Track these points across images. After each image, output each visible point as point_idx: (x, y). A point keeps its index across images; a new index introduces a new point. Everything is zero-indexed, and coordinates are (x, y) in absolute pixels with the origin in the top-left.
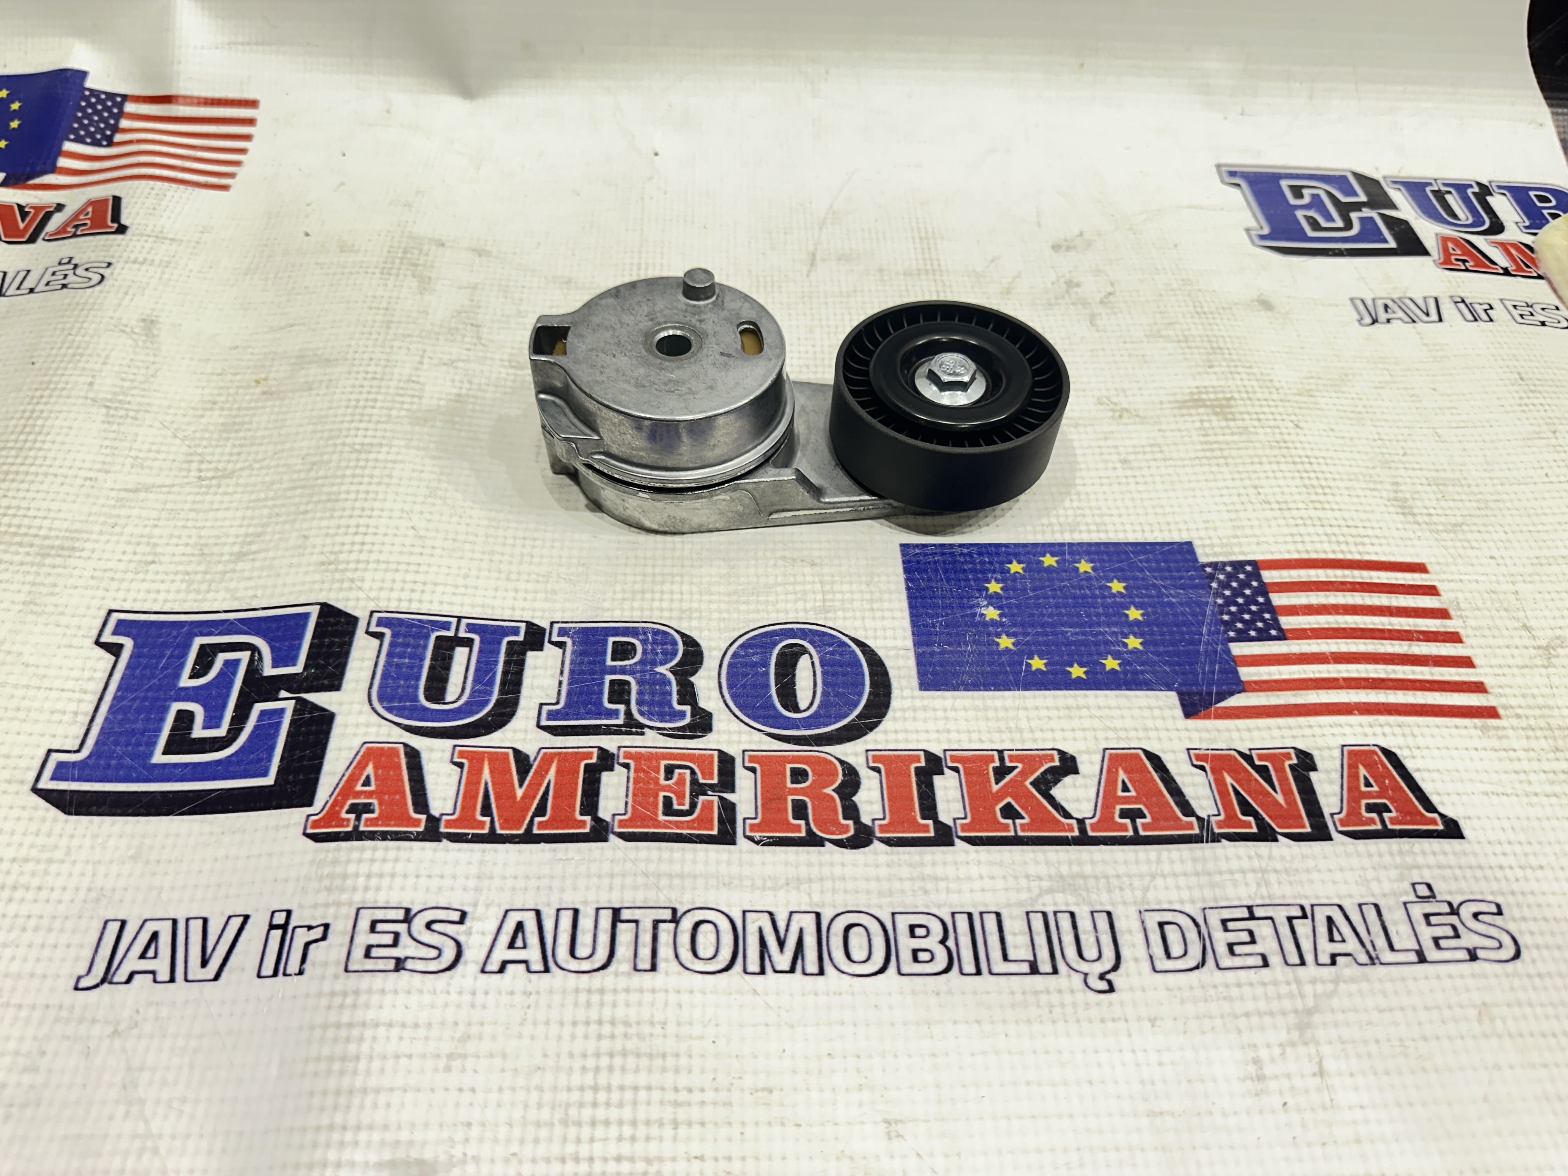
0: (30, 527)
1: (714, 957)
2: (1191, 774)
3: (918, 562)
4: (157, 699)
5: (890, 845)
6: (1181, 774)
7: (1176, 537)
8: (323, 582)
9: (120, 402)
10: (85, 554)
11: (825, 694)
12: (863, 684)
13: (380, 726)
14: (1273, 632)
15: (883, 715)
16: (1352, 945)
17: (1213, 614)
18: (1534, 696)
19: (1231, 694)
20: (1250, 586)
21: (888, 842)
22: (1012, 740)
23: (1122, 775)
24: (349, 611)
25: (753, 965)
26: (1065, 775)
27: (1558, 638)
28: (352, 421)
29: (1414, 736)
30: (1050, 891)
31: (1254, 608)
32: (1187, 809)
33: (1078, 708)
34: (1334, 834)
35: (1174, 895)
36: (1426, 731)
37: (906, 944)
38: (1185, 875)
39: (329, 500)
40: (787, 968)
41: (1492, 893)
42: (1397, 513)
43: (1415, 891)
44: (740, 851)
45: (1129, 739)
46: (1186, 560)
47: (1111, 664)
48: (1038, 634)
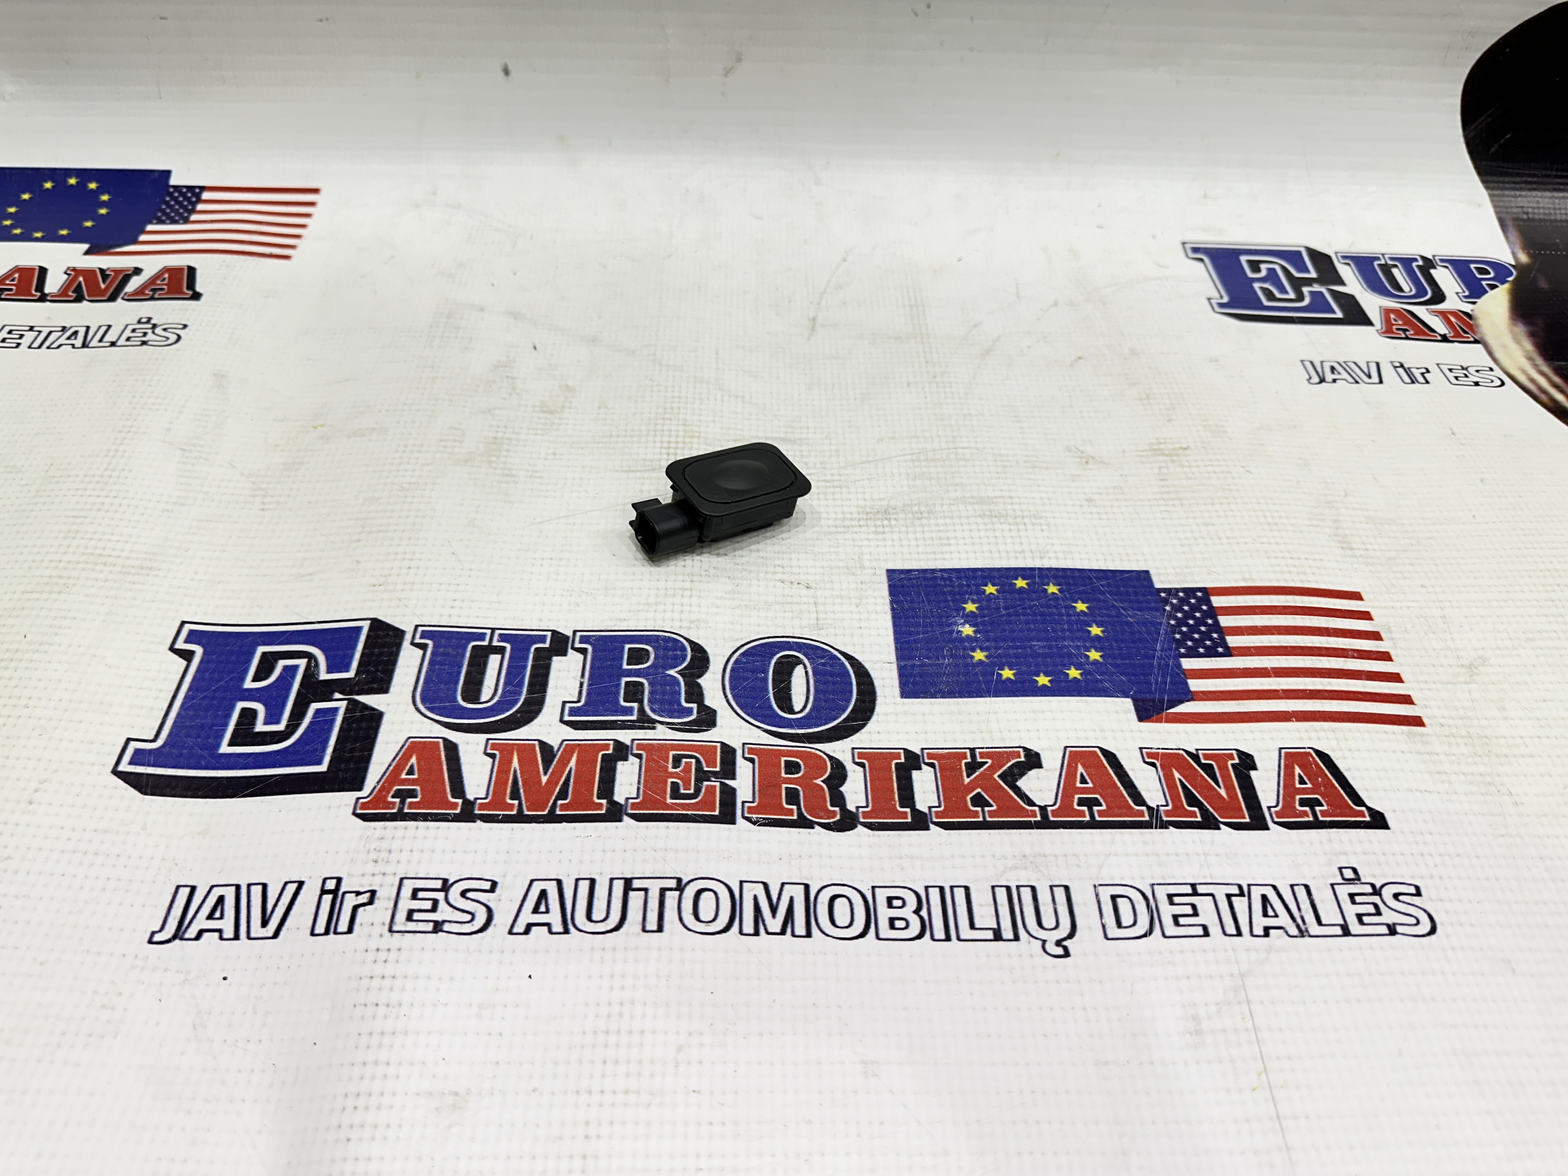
0: (114, 549)
1: (714, 920)
2: (1143, 770)
3: (903, 586)
4: (224, 698)
5: (872, 829)
6: (1133, 770)
7: (1135, 566)
8: (373, 601)
9: (194, 445)
10: (161, 573)
11: (815, 699)
12: (851, 692)
13: (422, 723)
14: (1220, 650)
15: (868, 718)
16: (1284, 919)
17: (1166, 634)
18: (1456, 709)
19: (1181, 702)
20: (1201, 610)
21: (870, 827)
22: (983, 740)
23: (1081, 770)
24: (397, 625)
25: (749, 927)
26: (1030, 770)
27: (1480, 658)
28: (401, 464)
29: (1346, 739)
30: (1013, 869)
31: (1203, 629)
32: (1139, 799)
33: (1043, 712)
34: (1270, 824)
35: (1125, 872)
36: (1358, 735)
37: (884, 913)
38: (1136, 855)
39: (379, 531)
40: (778, 931)
41: (1412, 877)
42: (1337, 547)
43: (1342, 874)
44: (739, 830)
45: (1087, 738)
46: (1143, 586)
47: (1074, 673)
48: (1009, 647)
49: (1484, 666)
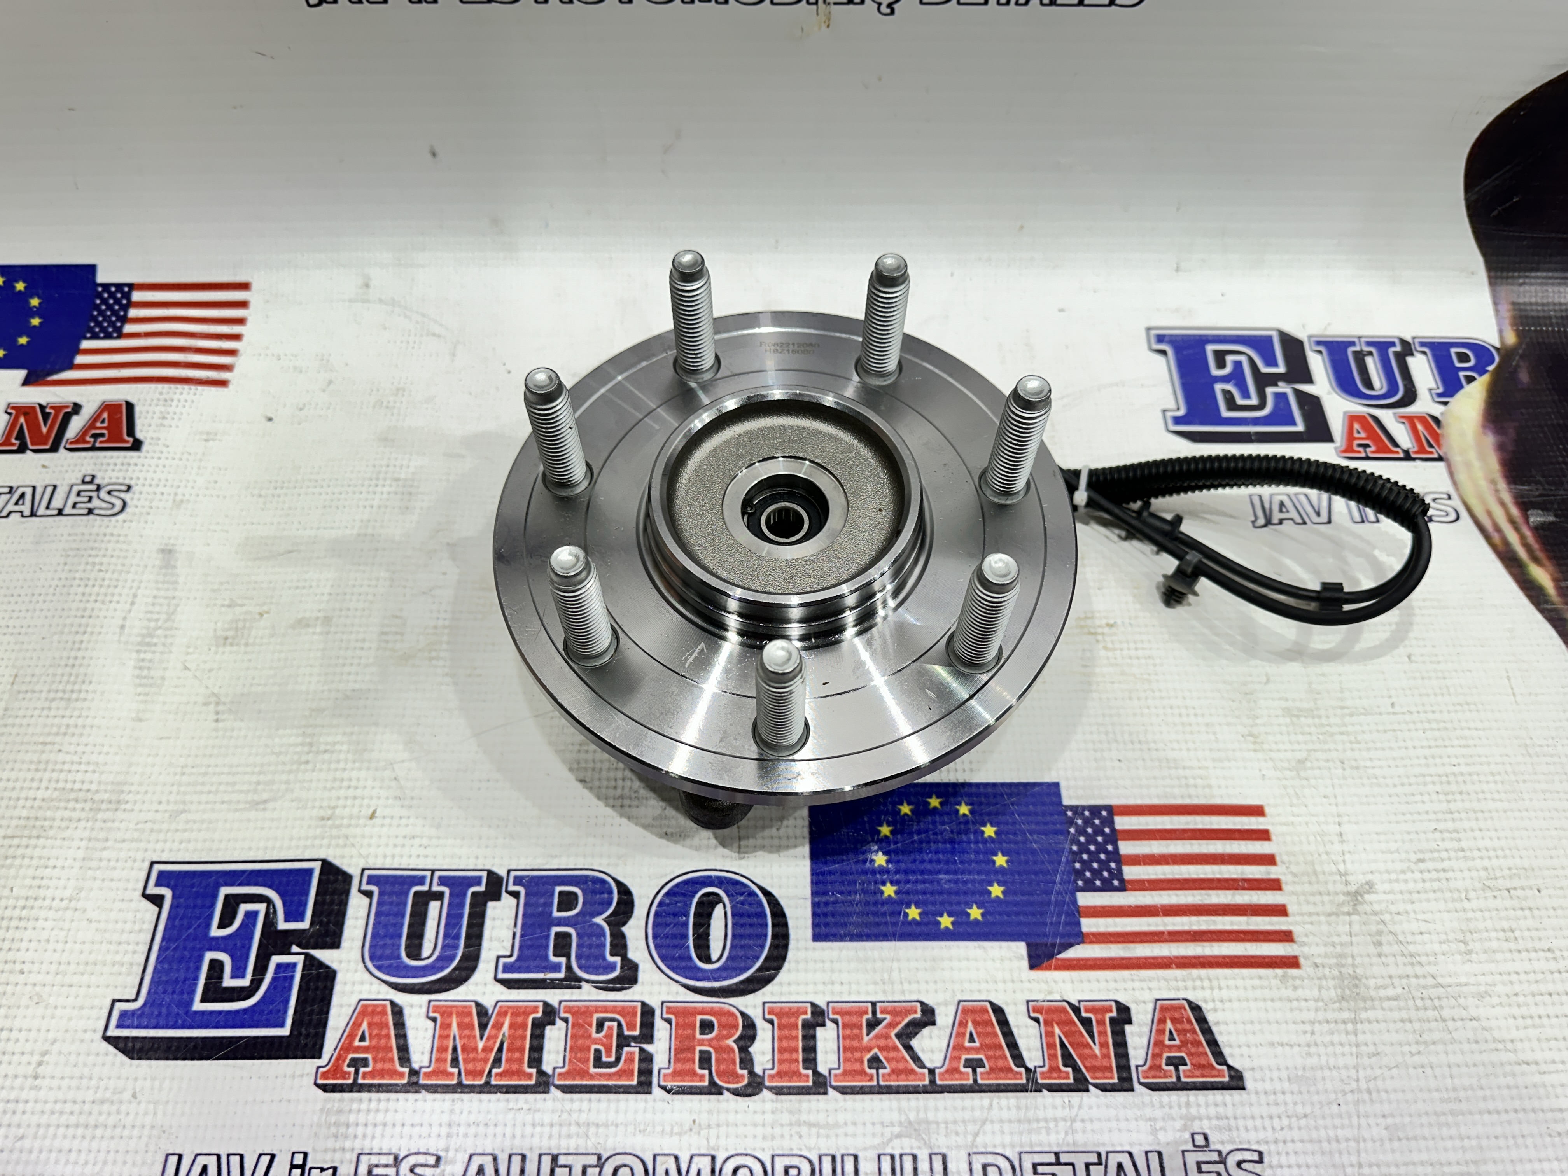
5: (776, 1094)
7: (1047, 779)
8: (323, 838)
9: (148, 644)
10: (128, 807)
11: (733, 945)
12: (766, 936)
13: (370, 983)
14: (1115, 883)
15: (779, 968)
17: (1068, 862)
18: (1334, 945)
19: (1071, 945)
21: (775, 1091)
22: (885, 992)
23: (970, 1027)
24: (345, 869)
26: (924, 1027)
27: (1367, 883)
29: (1219, 987)
30: (899, 1136)
31: (1103, 856)
32: (1019, 1059)
33: (942, 959)
34: (1136, 1085)
35: (998, 1140)
36: (1231, 983)
38: (1010, 1121)
39: (326, 751)
41: (1258, 1142)
42: (1249, 750)
43: (1193, 1140)
44: (655, 1100)
45: (979, 991)
46: (1052, 804)
47: (975, 913)
48: (916, 882)
49: (1369, 893)
